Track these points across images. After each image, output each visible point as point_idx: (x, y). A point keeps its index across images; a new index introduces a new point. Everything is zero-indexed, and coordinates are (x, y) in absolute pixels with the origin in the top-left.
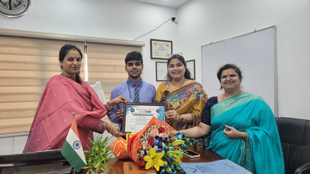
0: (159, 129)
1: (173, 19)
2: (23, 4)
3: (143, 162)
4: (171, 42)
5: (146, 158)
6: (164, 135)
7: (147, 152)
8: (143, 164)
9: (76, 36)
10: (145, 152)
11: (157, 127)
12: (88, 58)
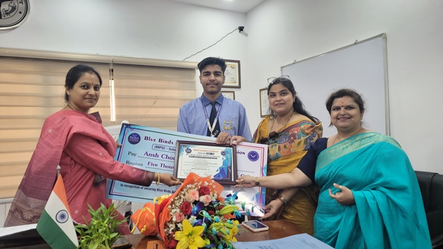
0: (199, 190)
1: (241, 29)
2: (19, 11)
3: (173, 241)
4: (238, 62)
5: (178, 235)
6: (207, 198)
7: (179, 225)
8: (172, 244)
9: (98, 55)
10: (176, 226)
11: (196, 186)
12: (115, 87)
